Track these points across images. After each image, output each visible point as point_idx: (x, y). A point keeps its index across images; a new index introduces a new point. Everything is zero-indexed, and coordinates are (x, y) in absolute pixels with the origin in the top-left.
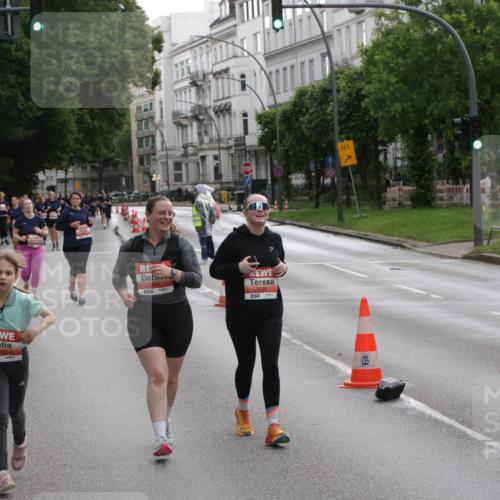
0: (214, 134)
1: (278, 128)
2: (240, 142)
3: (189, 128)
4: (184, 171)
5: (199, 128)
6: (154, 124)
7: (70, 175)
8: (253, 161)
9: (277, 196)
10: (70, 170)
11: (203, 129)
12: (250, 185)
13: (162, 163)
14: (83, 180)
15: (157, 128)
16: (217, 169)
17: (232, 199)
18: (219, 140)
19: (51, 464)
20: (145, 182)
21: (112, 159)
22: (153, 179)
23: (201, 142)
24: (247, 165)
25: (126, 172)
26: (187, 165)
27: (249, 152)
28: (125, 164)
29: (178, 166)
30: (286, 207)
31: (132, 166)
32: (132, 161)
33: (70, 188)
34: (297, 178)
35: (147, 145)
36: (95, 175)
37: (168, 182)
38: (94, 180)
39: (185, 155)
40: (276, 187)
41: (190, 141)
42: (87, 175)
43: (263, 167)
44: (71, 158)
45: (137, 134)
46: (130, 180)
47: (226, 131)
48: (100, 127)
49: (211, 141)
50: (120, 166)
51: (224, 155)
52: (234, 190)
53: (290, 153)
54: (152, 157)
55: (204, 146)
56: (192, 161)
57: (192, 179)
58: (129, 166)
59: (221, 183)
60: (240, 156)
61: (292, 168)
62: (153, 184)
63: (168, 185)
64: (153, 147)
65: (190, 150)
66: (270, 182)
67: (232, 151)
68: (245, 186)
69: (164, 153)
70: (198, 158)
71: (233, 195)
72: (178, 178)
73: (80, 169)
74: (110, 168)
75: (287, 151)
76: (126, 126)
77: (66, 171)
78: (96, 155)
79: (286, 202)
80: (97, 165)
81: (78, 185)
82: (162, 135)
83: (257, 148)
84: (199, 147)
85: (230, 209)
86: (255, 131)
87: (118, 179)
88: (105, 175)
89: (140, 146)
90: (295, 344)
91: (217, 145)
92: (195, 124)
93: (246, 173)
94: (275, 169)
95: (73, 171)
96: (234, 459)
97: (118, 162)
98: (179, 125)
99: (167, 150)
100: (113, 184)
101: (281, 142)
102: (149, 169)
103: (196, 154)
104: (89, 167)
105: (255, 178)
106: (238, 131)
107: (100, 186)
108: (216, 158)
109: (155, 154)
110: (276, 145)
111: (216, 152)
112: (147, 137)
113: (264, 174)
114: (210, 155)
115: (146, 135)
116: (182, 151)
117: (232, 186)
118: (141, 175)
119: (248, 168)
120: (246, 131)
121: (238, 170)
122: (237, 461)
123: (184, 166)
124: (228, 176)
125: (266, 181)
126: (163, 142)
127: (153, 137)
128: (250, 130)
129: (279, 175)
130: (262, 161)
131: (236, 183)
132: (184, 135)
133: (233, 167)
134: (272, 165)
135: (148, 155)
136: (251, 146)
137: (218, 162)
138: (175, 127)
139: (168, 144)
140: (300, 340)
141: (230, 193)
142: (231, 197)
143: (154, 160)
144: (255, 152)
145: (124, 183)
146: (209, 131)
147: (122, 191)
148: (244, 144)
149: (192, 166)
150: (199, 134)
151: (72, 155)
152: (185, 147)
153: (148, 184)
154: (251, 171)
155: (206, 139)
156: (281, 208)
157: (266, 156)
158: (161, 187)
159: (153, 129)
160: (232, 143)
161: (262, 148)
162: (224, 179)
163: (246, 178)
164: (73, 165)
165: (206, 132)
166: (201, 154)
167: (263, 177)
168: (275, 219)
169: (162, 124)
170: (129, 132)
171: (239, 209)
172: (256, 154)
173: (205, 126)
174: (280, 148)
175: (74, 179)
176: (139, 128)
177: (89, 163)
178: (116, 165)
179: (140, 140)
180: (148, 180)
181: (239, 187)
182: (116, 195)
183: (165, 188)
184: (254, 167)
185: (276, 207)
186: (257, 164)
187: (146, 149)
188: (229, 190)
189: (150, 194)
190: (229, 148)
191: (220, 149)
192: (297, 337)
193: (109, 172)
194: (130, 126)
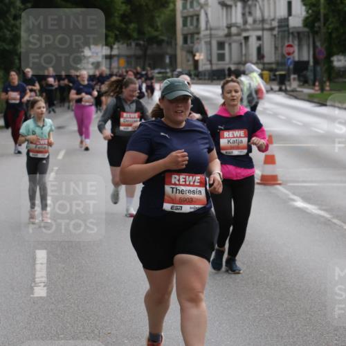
0: (258, 14)
1: (322, 11)
2: (284, 23)
3: (234, 8)
4: (227, 51)
5: (244, 8)
6: (199, 4)
7: (115, 52)
8: (296, 42)
9: (318, 77)
10: (115, 46)
11: (247, 10)
12: (291, 67)
13: (206, 42)
14: (128, 57)
15: (202, 7)
16: (259, 50)
17: (274, 80)
18: (263, 21)
19: (96, 332)
20: (188, 61)
21: (156, 37)
22: (196, 58)
23: (245, 22)
24: (290, 46)
25: (169, 51)
26: (230, 44)
27: (292, 33)
28: (169, 43)
29: (221, 45)
30: (327, 88)
31: (176, 44)
32: (176, 40)
33: (115, 64)
34: (339, 61)
35: (192, 24)
36: (139, 52)
37: (211, 61)
38: (137, 57)
39: (229, 35)
40: (318, 68)
41: (233, 21)
42: (131, 52)
43: (305, 49)
44: (116, 35)
45: (182, 12)
46: (174, 58)
47: (269, 12)
48: (147, 5)
49: (255, 21)
50: (164, 45)
51: (267, 36)
52: (276, 70)
53: (334, 35)
54: (196, 36)
55: (248, 27)
56: (235, 41)
57: (235, 58)
58: (173, 44)
59: (264, 64)
60: (283, 38)
61: (335, 50)
62: (196, 63)
63: (211, 64)
64: (198, 26)
65: (234, 30)
66: (311, 63)
67: (275, 32)
68: (287, 67)
69: (208, 32)
70: (241, 38)
71: (275, 75)
72: (221, 57)
73: (125, 45)
74: (155, 46)
75: (330, 34)
76: (171, 6)
77: (112, 48)
78: (141, 32)
79: (328, 84)
80: (142, 42)
81: (122, 62)
82: (206, 14)
83: (301, 30)
84: (242, 27)
85: (272, 89)
86: (299, 12)
87: (162, 57)
88: (149, 52)
89: (185, 24)
90: (335, 224)
91: (260, 26)
92: (239, 5)
93: (289, 54)
94: (317, 51)
95: (118, 48)
96: (275, 334)
97: (163, 41)
98: (223, 5)
99: (211, 29)
100: (157, 62)
101: (325, 24)
102: (192, 47)
103: (239, 34)
104: (133, 44)
105: (296, 59)
106: (282, 12)
107: (144, 64)
108: (259, 38)
109: (198, 33)
110: (319, 27)
111: (259, 33)
112: (192, 17)
113: (306, 55)
114: (253, 35)
115: (191, 14)
116: (226, 31)
117: (274, 66)
118: (184, 53)
119: (291, 50)
120: (290, 13)
121: (280, 51)
122: (278, 335)
123: (227, 46)
124: (270, 56)
125: (307, 62)
126: (207, 22)
127: (198, 16)
128: (294, 12)
129: (321, 57)
130: (304, 42)
131: (278, 63)
132: (229, 15)
133: (276, 48)
134: (315, 47)
135: (192, 34)
136: (294, 28)
137: (260, 42)
138: (219, 7)
139: (213, 23)
140: (340, 220)
141: (272, 74)
142: (273, 77)
143: (198, 39)
144: (299, 33)
145: (167, 60)
146: (253, 12)
147: (165, 69)
148: (288, 26)
149: (235, 46)
150: (244, 14)
151: (117, 33)
152: (229, 27)
153: (191, 62)
154: (294, 52)
155: (250, 20)
156: (322, 89)
157: (309, 37)
158: (204, 66)
159: (198, 8)
160: (275, 24)
161: (306, 30)
162: (266, 60)
163: (289, 59)
164: (119, 41)
165: (250, 13)
166: (245, 34)
167: (305, 58)
168: (316, 100)
169: (206, 4)
170: (174, 10)
171: (280, 90)
172: (298, 35)
173: (250, 7)
174: (323, 30)
175: (119, 56)
176: (184, 7)
177: (134, 40)
178: (160, 43)
179: (185, 19)
180: (191, 59)
181: (280, 67)
182: (159, 73)
183: (208, 67)
184: (296, 48)
185: (317, 88)
186: (300, 45)
187: (191, 28)
188: (271, 70)
189: (193, 73)
190: (272, 29)
191: (263, 29)
192: (337, 217)
193: (153, 50)
194: (175, 5)
